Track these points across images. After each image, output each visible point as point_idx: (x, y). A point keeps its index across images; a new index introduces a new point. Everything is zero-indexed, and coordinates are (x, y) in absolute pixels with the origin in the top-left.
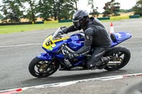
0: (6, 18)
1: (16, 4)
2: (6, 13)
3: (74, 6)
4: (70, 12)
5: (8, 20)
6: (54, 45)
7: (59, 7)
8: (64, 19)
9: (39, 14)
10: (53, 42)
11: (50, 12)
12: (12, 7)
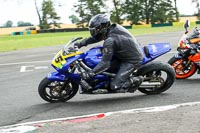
0: (83, 22)
1: (95, 3)
2: (82, 15)
3: (173, 4)
4: (168, 13)
5: (85, 24)
6: (64, 62)
7: (153, 6)
8: (159, 22)
9: (126, 15)
10: (63, 57)
11: (141, 13)
12: (91, 7)
